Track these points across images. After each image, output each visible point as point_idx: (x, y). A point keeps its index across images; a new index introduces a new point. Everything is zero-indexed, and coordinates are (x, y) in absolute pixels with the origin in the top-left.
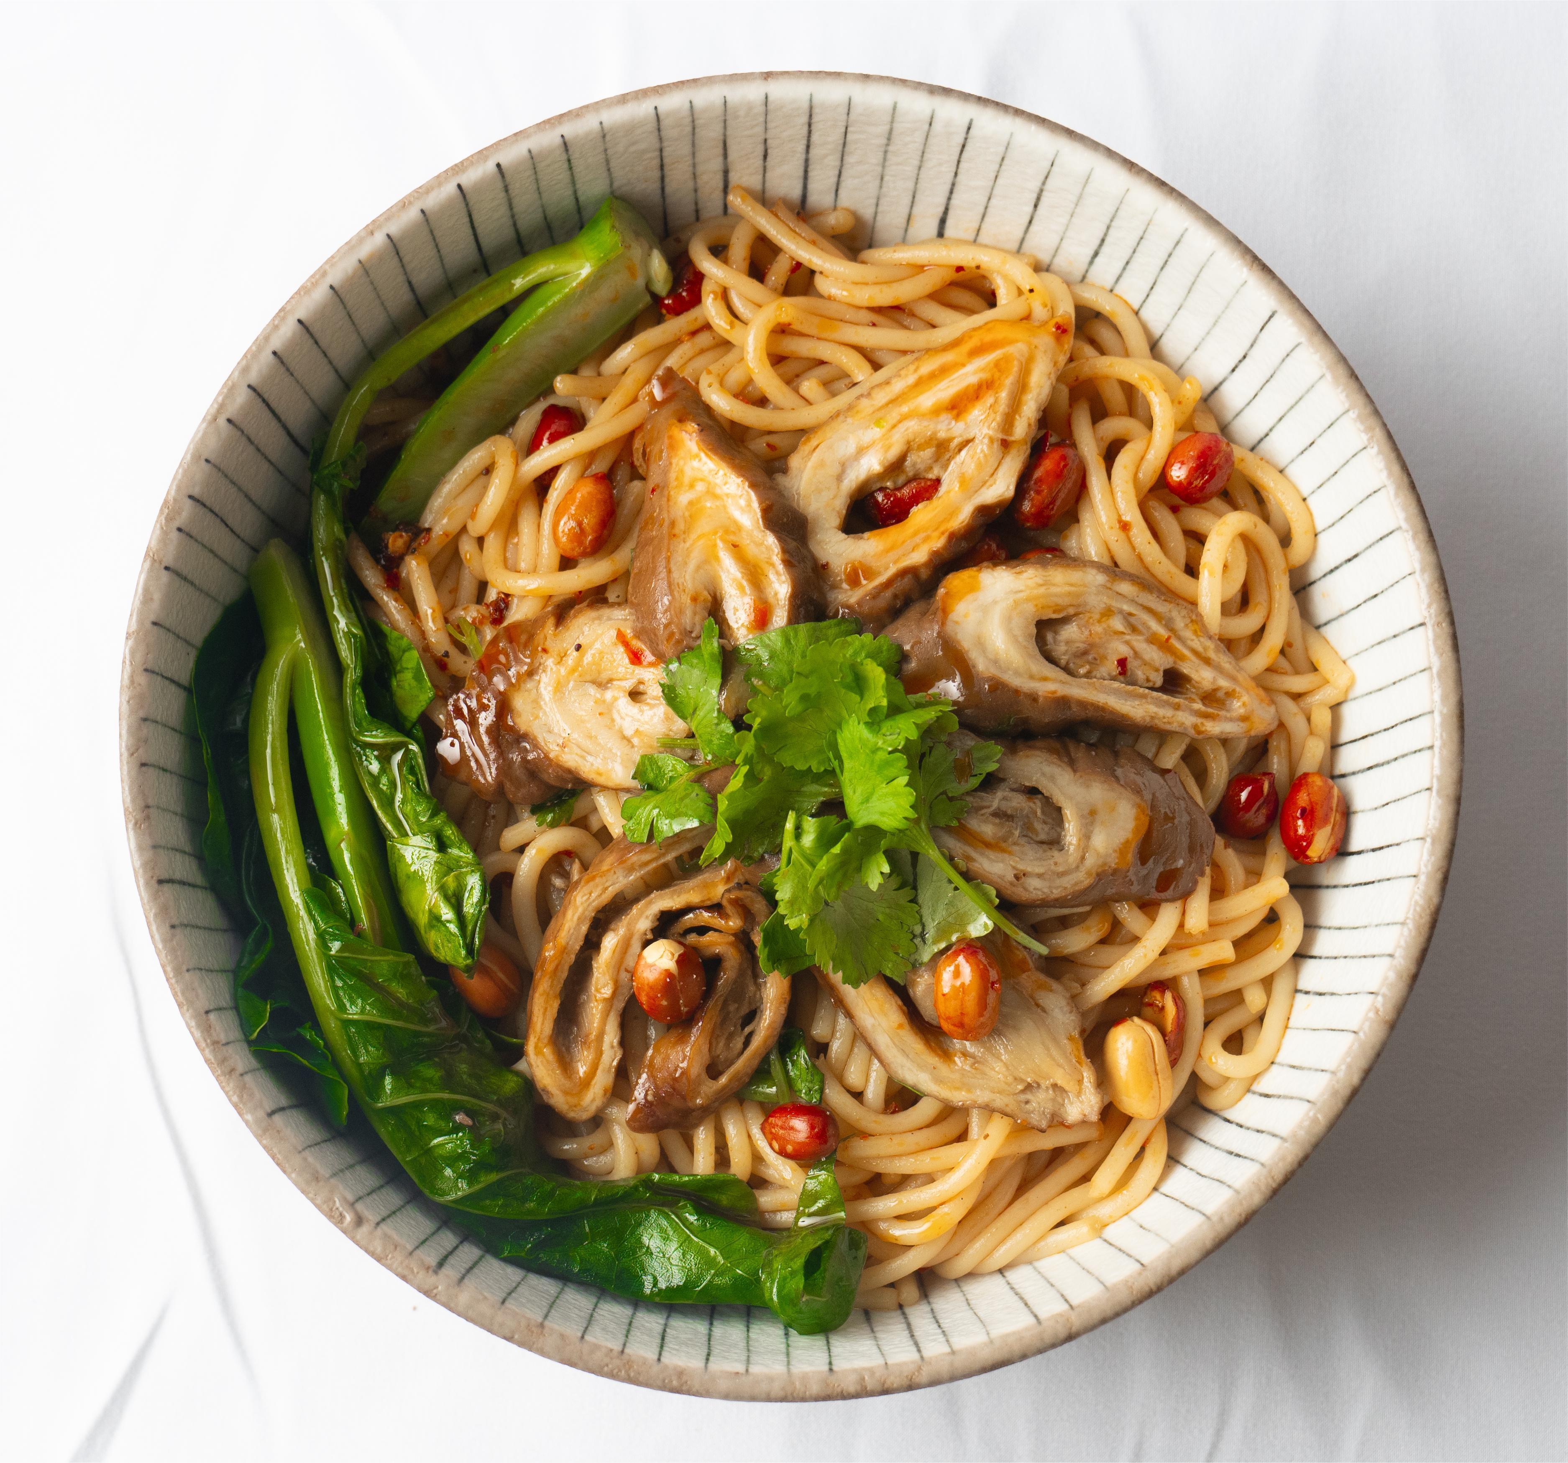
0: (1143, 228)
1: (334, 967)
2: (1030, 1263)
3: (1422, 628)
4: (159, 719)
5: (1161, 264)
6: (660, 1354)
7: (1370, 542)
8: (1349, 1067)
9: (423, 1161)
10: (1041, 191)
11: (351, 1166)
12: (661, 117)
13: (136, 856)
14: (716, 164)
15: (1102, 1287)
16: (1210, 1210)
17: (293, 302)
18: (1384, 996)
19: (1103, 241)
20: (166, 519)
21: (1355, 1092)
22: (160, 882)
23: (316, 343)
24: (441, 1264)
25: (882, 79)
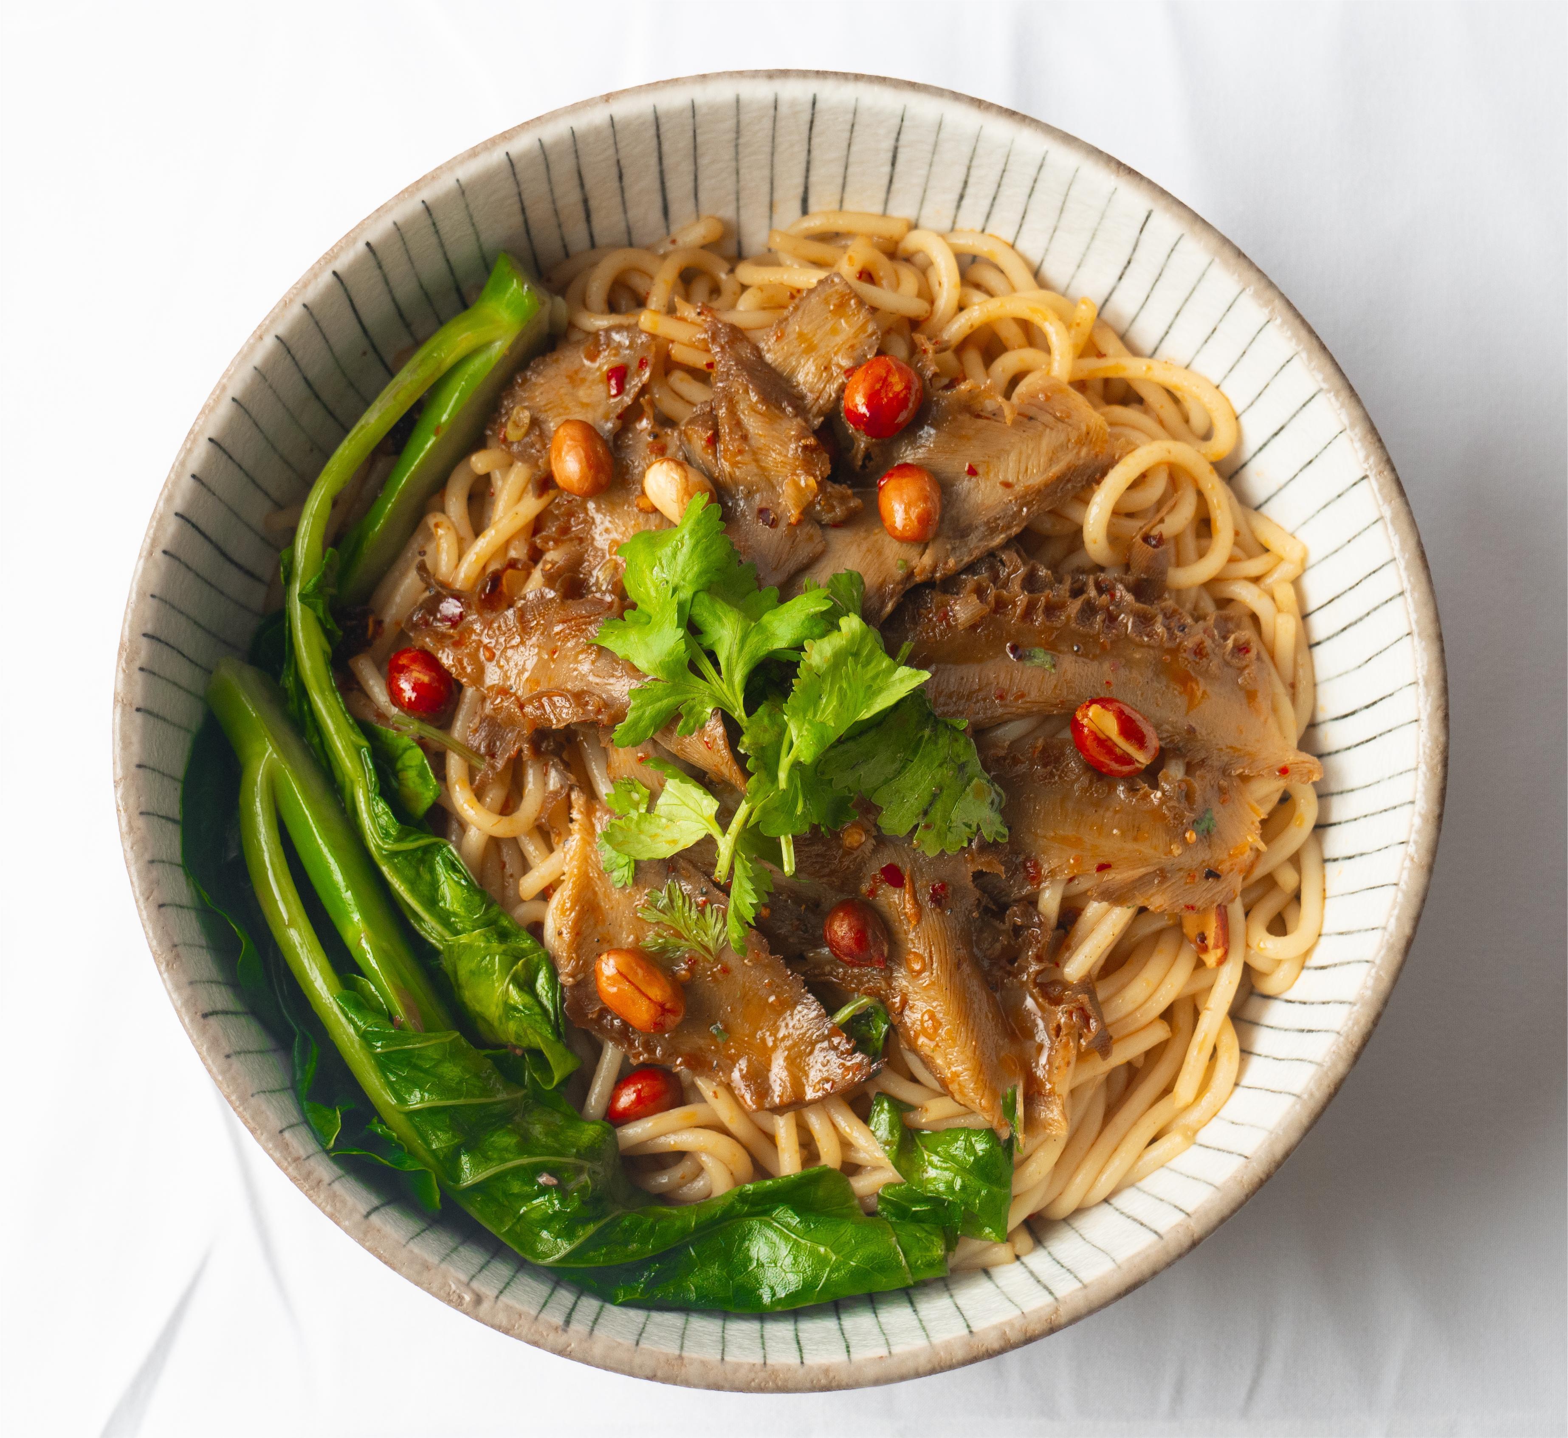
0: (1004, 160)
1: (384, 1063)
2: (1132, 1185)
3: (1365, 481)
4: (164, 858)
5: (1028, 191)
6: (802, 1358)
7: (1293, 411)
8: (1398, 919)
9: (518, 1228)
10: (896, 149)
11: (455, 1249)
12: (515, 162)
13: (175, 996)
14: (574, 197)
15: (1213, 1189)
16: (1298, 1089)
17: (200, 422)
18: (1415, 842)
19: (966, 183)
20: (127, 663)
21: (1410, 943)
22: (205, 1016)
23: (230, 457)
24: (567, 1322)
25: (719, 75)
